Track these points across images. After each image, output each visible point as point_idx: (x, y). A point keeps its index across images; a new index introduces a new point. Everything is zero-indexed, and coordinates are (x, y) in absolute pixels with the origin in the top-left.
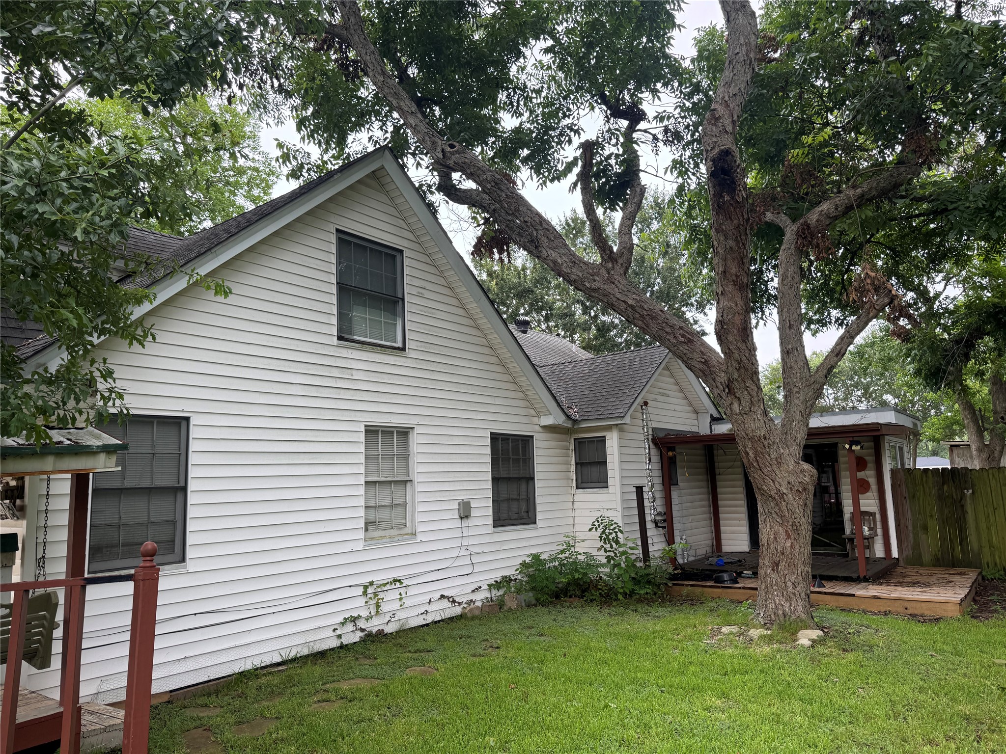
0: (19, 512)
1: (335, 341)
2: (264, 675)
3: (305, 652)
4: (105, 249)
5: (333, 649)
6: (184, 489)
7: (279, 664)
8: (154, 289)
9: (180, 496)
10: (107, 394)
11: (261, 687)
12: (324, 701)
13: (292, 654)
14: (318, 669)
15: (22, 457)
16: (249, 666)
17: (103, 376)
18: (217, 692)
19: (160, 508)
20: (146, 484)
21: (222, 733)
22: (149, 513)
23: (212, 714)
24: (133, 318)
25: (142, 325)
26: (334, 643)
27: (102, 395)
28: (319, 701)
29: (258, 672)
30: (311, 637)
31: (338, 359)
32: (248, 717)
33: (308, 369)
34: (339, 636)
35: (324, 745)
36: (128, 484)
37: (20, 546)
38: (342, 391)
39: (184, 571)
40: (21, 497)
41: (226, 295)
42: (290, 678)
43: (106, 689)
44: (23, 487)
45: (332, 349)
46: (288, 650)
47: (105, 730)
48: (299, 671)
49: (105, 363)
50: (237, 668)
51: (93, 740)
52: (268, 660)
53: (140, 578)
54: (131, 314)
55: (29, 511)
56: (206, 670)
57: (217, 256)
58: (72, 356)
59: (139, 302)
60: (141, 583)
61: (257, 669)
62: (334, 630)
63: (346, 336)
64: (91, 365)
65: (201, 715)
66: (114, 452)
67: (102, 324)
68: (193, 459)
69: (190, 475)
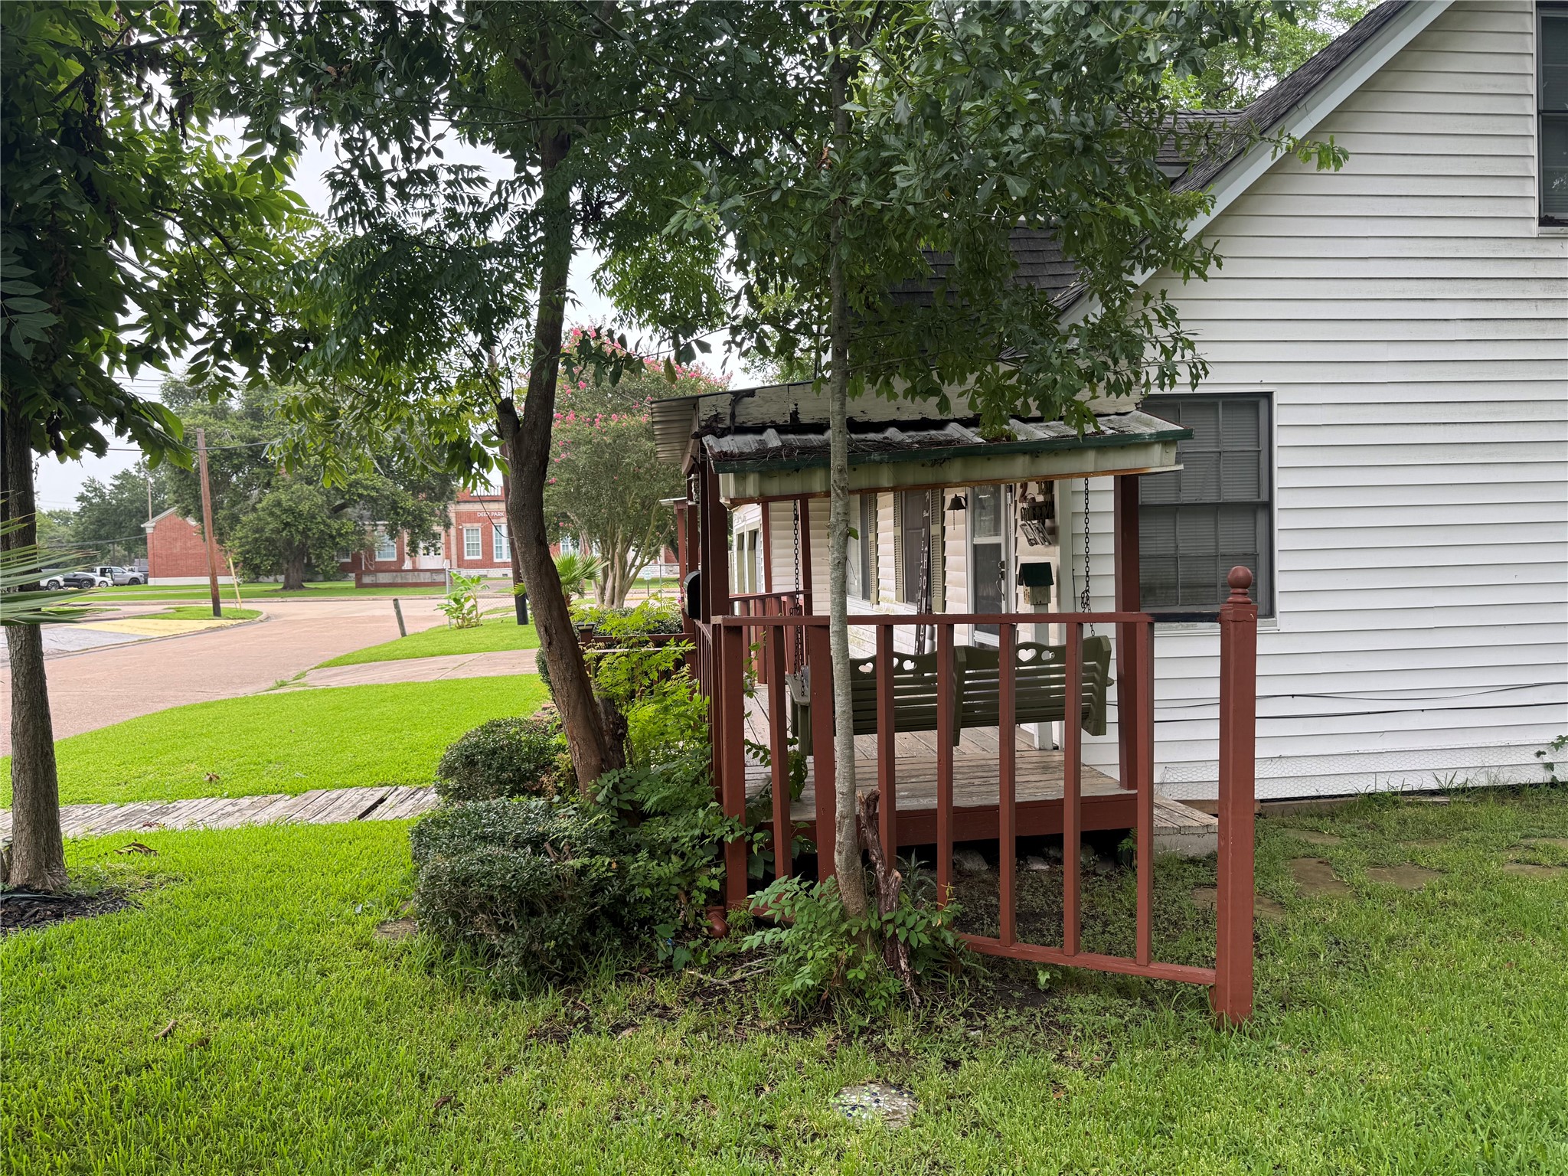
0: (1051, 536)
1: (1534, 228)
2: (1409, 804)
3: (1482, 781)
4: (1147, 128)
5: (1537, 786)
6: (1268, 506)
7: (1433, 793)
8: (1212, 190)
9: (1262, 518)
10: (1169, 346)
11: (1405, 822)
12: (1528, 863)
13: (1459, 781)
14: (1510, 812)
15: (1056, 454)
16: (1382, 787)
17: (1161, 319)
18: (1333, 816)
19: (1233, 534)
20: (1210, 498)
21: (1349, 872)
22: (1217, 542)
23: (1328, 842)
24: (1188, 236)
25: (1201, 246)
26: (1540, 776)
27: (1162, 346)
28: (1518, 861)
29: (1399, 797)
30: (1492, 759)
31: (1540, 264)
32: (1389, 859)
33: (1479, 291)
34: (1550, 766)
35: (1538, 929)
36: (1186, 497)
37: (1055, 579)
38: (1550, 324)
39: (1273, 630)
40: (1052, 516)
41: (1338, 163)
42: (1458, 817)
43: (1172, 780)
44: (1052, 504)
45: (1528, 244)
46: (1451, 774)
47: (1179, 830)
48: (1473, 809)
49: (1163, 298)
50: (1364, 786)
51: (1166, 840)
52: (1414, 783)
53: (1231, 618)
54: (1185, 230)
55: (1062, 532)
56: (1313, 780)
57: (1308, 112)
58: (1108, 308)
59: (1191, 213)
60: (1232, 625)
61: (1395, 794)
62: (1539, 754)
63: (1558, 216)
64: (1145, 304)
65: (1313, 841)
66: (1173, 442)
67: (1148, 250)
68: (1280, 459)
69: (1277, 484)
